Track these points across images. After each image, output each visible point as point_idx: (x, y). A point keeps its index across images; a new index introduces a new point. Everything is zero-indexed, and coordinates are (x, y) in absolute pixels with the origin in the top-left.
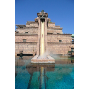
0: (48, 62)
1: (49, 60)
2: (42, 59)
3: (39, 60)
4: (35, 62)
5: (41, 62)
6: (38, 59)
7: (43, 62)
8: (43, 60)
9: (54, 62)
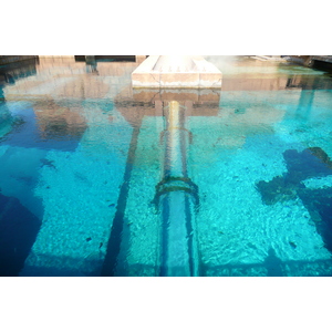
0: (194, 83)
1: (201, 76)
2: (174, 71)
3: (161, 77)
4: (147, 84)
5: (170, 81)
6: (156, 72)
7: (176, 84)
8: (177, 77)
9: (220, 83)
